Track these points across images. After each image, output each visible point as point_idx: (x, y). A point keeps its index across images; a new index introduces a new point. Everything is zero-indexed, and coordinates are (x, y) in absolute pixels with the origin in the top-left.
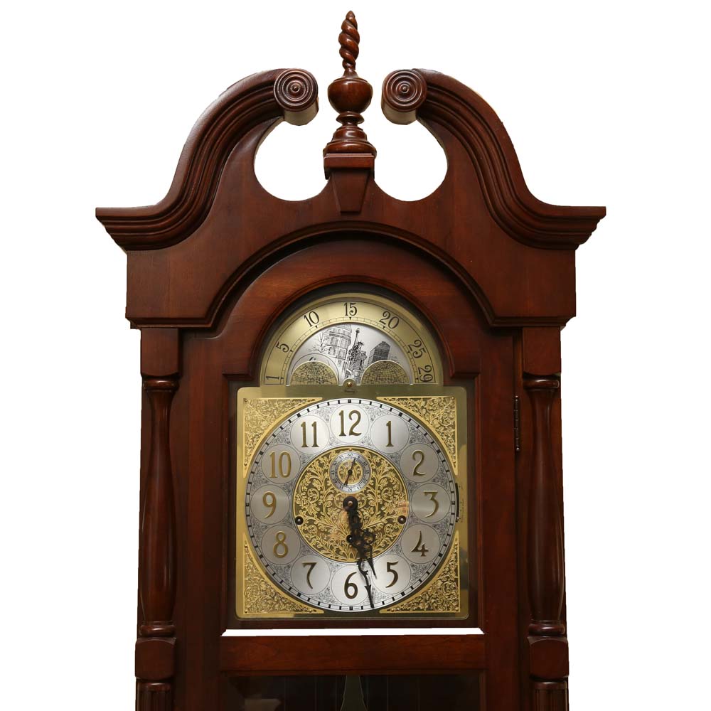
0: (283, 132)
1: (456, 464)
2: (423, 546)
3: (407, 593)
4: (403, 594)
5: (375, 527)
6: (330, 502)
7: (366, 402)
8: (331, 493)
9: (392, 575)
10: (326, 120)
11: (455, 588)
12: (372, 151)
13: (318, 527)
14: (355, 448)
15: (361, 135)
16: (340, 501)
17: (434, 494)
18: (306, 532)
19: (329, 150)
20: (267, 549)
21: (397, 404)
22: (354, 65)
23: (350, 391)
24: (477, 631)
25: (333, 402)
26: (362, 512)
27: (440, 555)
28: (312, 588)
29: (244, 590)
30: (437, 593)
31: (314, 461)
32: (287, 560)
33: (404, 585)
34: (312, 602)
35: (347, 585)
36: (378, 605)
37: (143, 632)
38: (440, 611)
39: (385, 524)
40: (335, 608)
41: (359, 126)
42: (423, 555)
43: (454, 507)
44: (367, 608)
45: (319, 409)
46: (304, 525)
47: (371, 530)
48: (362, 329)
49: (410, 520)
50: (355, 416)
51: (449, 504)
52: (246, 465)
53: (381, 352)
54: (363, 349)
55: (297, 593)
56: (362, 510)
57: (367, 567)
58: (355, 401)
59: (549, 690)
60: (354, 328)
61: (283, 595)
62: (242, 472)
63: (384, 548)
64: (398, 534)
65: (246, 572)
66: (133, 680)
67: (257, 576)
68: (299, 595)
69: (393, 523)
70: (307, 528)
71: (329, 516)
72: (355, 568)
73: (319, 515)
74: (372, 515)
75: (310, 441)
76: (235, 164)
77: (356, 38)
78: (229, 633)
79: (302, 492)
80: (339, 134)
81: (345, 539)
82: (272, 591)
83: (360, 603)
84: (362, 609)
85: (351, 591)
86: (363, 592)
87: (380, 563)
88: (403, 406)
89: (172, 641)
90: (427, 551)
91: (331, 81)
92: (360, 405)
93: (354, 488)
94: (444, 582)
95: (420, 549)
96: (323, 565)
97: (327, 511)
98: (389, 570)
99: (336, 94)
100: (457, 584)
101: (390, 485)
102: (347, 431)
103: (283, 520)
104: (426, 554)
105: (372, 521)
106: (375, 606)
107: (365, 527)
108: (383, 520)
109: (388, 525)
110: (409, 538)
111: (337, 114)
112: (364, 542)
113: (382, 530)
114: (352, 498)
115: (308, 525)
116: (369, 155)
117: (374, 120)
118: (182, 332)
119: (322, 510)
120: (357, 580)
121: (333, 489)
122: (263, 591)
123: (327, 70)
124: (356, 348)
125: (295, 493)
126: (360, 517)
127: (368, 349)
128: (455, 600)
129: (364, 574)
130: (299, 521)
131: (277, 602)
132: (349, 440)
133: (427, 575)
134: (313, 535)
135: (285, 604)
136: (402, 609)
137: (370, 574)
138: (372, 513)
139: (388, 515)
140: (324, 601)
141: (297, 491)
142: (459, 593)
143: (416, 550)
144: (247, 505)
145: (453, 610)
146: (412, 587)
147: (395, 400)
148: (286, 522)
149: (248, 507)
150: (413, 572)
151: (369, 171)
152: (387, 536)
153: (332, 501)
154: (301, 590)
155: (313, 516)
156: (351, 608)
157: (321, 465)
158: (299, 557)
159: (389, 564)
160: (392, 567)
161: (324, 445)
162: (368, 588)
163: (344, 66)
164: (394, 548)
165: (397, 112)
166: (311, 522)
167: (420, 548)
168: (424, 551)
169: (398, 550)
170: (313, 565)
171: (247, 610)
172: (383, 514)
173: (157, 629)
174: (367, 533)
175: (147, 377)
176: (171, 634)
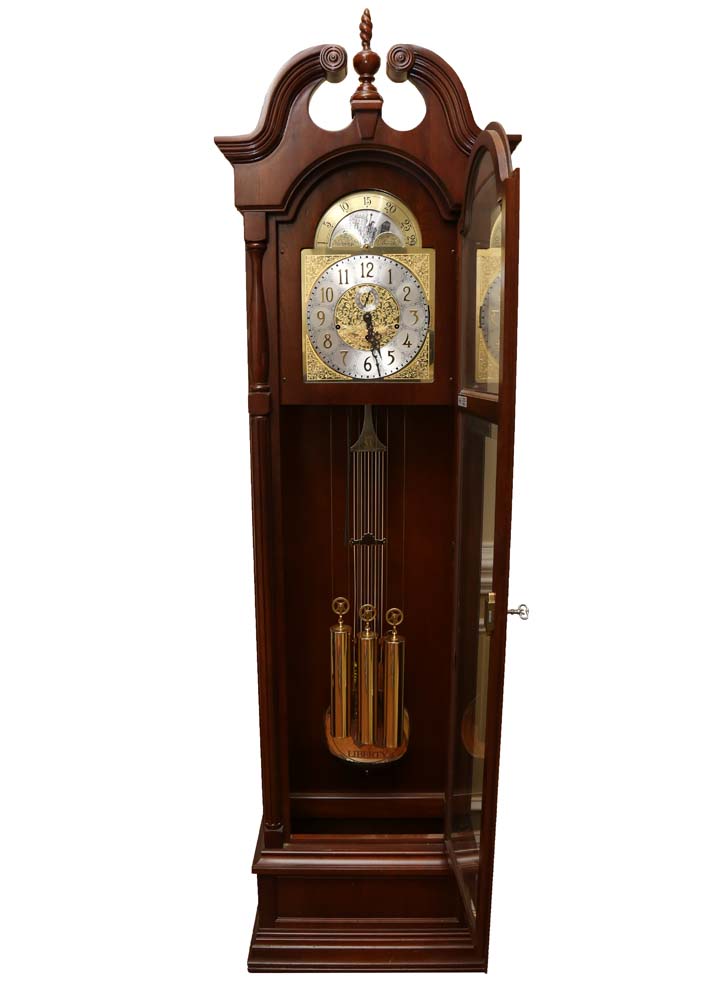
0: (326, 87)
1: (429, 294)
2: (409, 342)
3: (399, 368)
4: (397, 369)
5: (381, 331)
7: (376, 257)
8: (356, 311)
9: (391, 359)
10: (352, 79)
11: (426, 365)
12: (378, 97)
13: (348, 331)
14: (370, 285)
15: (373, 89)
16: (361, 316)
17: (416, 312)
19: (354, 98)
20: (320, 343)
21: (394, 259)
22: (369, 45)
23: (367, 251)
25: (358, 257)
27: (419, 347)
28: (346, 365)
29: (307, 366)
30: (416, 368)
31: (346, 292)
32: (331, 349)
33: (397, 364)
34: (346, 373)
35: (365, 364)
36: (383, 375)
37: (251, 389)
38: (418, 378)
39: (387, 329)
40: (358, 377)
41: (373, 83)
42: (409, 347)
43: (427, 319)
44: (377, 376)
45: (349, 262)
46: (341, 330)
47: (379, 333)
48: (374, 213)
49: (402, 327)
50: (370, 266)
51: (424, 317)
52: (307, 295)
53: (385, 227)
54: (375, 225)
55: (337, 368)
56: (374, 321)
57: (376, 353)
58: (370, 256)
60: (370, 212)
61: (330, 369)
62: (305, 300)
63: (386, 343)
64: (394, 335)
65: (308, 356)
66: (248, 415)
67: (314, 359)
68: (339, 369)
69: (392, 329)
71: (355, 324)
72: (370, 354)
73: (349, 324)
74: (380, 324)
75: (344, 281)
76: (297, 108)
77: (370, 26)
79: (340, 310)
80: (360, 89)
81: (364, 338)
82: (323, 367)
83: (373, 374)
84: (374, 377)
85: (368, 367)
86: (374, 367)
87: (384, 350)
88: (398, 260)
89: (268, 394)
90: (411, 344)
91: (355, 54)
92: (375, 259)
93: (371, 308)
94: (420, 362)
96: (352, 353)
97: (354, 322)
98: (389, 355)
99: (359, 63)
100: (428, 363)
101: (390, 306)
102: (365, 275)
105: (380, 328)
106: (381, 375)
107: (376, 331)
108: (386, 327)
109: (389, 330)
110: (400, 337)
111: (359, 76)
112: (375, 340)
114: (368, 313)
115: (343, 330)
116: (379, 101)
117: (381, 79)
118: (267, 213)
119: (351, 321)
120: (371, 361)
121: (357, 309)
122: (318, 367)
123: (353, 48)
124: (370, 225)
126: (373, 325)
127: (377, 225)
128: (426, 372)
129: (376, 357)
130: (338, 327)
131: (326, 373)
132: (366, 280)
133: (411, 358)
134: (346, 335)
135: (331, 375)
136: (396, 378)
137: (379, 357)
138: (380, 322)
139: (389, 324)
140: (353, 373)
141: (337, 310)
142: (428, 368)
143: (405, 344)
144: (308, 318)
145: (425, 378)
146: (402, 365)
147: (393, 256)
148: (330, 328)
149: (308, 320)
150: (403, 356)
151: (379, 112)
152: (388, 336)
153: (357, 316)
154: (340, 366)
155: (346, 324)
156: (368, 377)
157: (351, 295)
158: (338, 348)
159: (389, 352)
160: (391, 354)
161: (351, 284)
163: (362, 37)
164: (392, 343)
165: (396, 76)
166: (345, 328)
167: (407, 343)
168: (409, 344)
169: (395, 345)
170: (346, 353)
171: (308, 379)
172: (386, 323)
173: (259, 387)
174: (377, 334)
175: (248, 242)
176: (267, 390)
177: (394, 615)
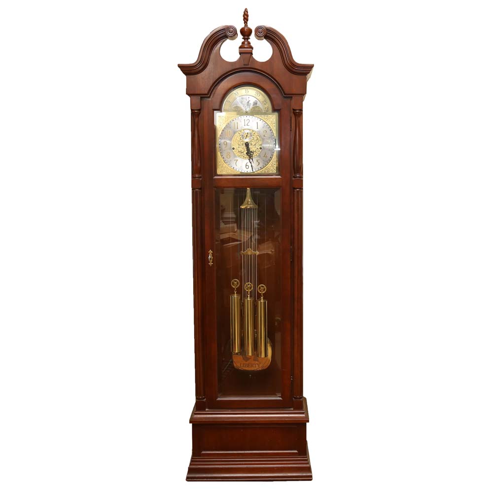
0: (228, 42)
1: (275, 133)
4: (261, 168)
5: (253, 150)
9: (258, 163)
10: (240, 39)
12: (252, 48)
13: (238, 150)
14: (248, 129)
15: (249, 43)
16: (244, 143)
18: (235, 151)
19: (240, 47)
20: (225, 156)
22: (247, 23)
23: (247, 113)
24: (279, 177)
25: (242, 117)
26: (250, 146)
27: (271, 158)
28: (237, 166)
29: (219, 167)
30: (270, 168)
32: (230, 159)
33: (261, 165)
34: (237, 170)
35: (246, 165)
36: (254, 171)
37: (193, 177)
38: (270, 172)
40: (243, 171)
41: (249, 40)
42: (266, 158)
43: (275, 145)
44: (252, 171)
45: (238, 119)
48: (250, 97)
50: (248, 121)
51: (273, 144)
52: (219, 134)
53: (255, 103)
54: (250, 102)
57: (251, 160)
58: (248, 116)
59: (298, 192)
60: (248, 96)
61: (229, 168)
62: (218, 136)
63: (256, 156)
64: (259, 152)
65: (220, 162)
66: (191, 189)
67: (222, 163)
71: (241, 147)
72: (248, 161)
75: (236, 127)
76: (215, 51)
77: (248, 16)
78: (216, 177)
80: (243, 43)
81: (245, 153)
82: (226, 167)
83: (250, 170)
84: (250, 172)
85: (247, 167)
86: (250, 167)
87: (255, 160)
88: (261, 118)
89: (201, 179)
91: (241, 28)
92: (250, 118)
93: (247, 140)
94: (272, 165)
96: (240, 160)
98: (257, 161)
99: (242, 31)
100: (275, 165)
101: (257, 139)
102: (246, 125)
105: (252, 148)
107: (251, 150)
109: (257, 150)
111: (242, 37)
112: (251, 154)
113: (255, 151)
114: (247, 142)
117: (253, 39)
118: (201, 97)
119: (239, 146)
120: (249, 164)
121: (242, 140)
122: (224, 167)
123: (239, 25)
124: (248, 102)
126: (249, 148)
127: (252, 102)
128: (274, 169)
130: (233, 149)
131: (228, 170)
132: (246, 127)
133: (267, 163)
134: (237, 152)
136: (261, 172)
137: (252, 162)
138: (253, 146)
140: (240, 170)
142: (276, 167)
143: (264, 156)
145: (274, 172)
146: (263, 166)
147: (259, 116)
148: (230, 149)
149: (220, 145)
150: (263, 162)
151: (252, 54)
152: (256, 153)
153: (242, 143)
154: (234, 167)
155: (237, 147)
156: (247, 172)
157: (239, 134)
158: (233, 158)
161: (240, 128)
162: (252, 166)
163: (244, 20)
165: (258, 37)
168: (266, 156)
170: (237, 160)
172: (256, 147)
173: (197, 176)
174: (251, 152)
175: (192, 110)
176: (200, 177)
177: (262, 288)
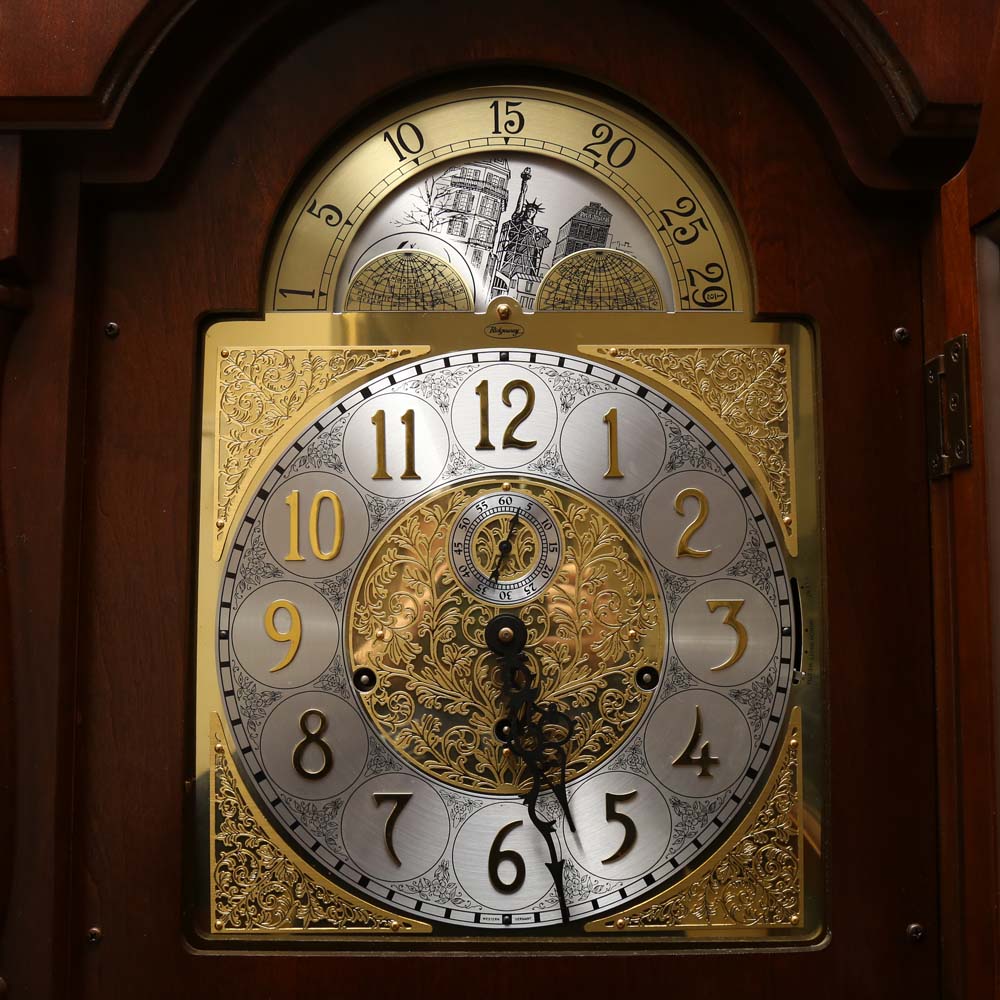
1: (793, 527)
2: (706, 750)
3: (659, 877)
4: (649, 879)
5: (574, 698)
6: (449, 629)
7: (546, 358)
8: (453, 604)
9: (618, 831)
11: (789, 862)
13: (415, 698)
14: (514, 481)
16: (477, 625)
17: (736, 608)
18: (381, 709)
21: (632, 365)
25: (460, 358)
26: (539, 657)
27: (751, 773)
28: (398, 863)
29: (213, 865)
30: (741, 875)
31: (407, 517)
32: (331, 786)
34: (399, 901)
35: (496, 857)
36: (581, 910)
39: (601, 690)
40: (462, 918)
42: (705, 774)
43: (789, 643)
44: (551, 917)
45: (421, 378)
46: (379, 692)
47: (563, 708)
48: (537, 171)
49: (670, 678)
50: (519, 398)
51: (775, 633)
52: (220, 527)
53: (587, 229)
54: (539, 220)
55: (358, 878)
56: (539, 651)
57: (547, 802)
58: (519, 355)
60: (517, 168)
61: (320, 881)
63: (598, 754)
64: (634, 715)
65: (220, 818)
67: (248, 829)
68: (364, 881)
69: (623, 688)
70: (385, 699)
71: (447, 667)
72: (516, 810)
73: (419, 664)
74: (566, 665)
75: (396, 463)
79: (374, 601)
81: (490, 730)
82: (291, 870)
83: (532, 905)
84: (537, 919)
85: (507, 873)
87: (587, 797)
88: (648, 371)
90: (716, 762)
92: (534, 367)
93: (518, 592)
94: (760, 846)
95: (698, 759)
96: (432, 805)
97: (440, 654)
98: (612, 815)
100: (795, 851)
102: (496, 437)
103: (321, 677)
104: (712, 771)
105: (565, 682)
106: (572, 911)
107: (547, 697)
108: (596, 678)
109: (610, 692)
110: (667, 727)
112: (544, 740)
113: (593, 707)
114: (511, 617)
115: (390, 691)
119: (427, 651)
120: (525, 843)
121: (459, 592)
122: (264, 869)
124: (520, 218)
125: (355, 602)
126: (532, 669)
127: (552, 219)
128: (789, 894)
129: (546, 829)
130: (365, 680)
131: (304, 900)
132: (503, 460)
133: (714, 827)
134: (402, 717)
135: (325, 907)
136: (645, 921)
137: (557, 822)
138: (566, 659)
139: (610, 664)
140: (433, 899)
141: (361, 598)
142: (800, 875)
143: (685, 760)
144: (223, 636)
145: (786, 920)
146: (674, 862)
147: (628, 353)
148: (328, 683)
149: (224, 642)
150: (677, 819)
152: (605, 723)
153: (457, 627)
154: (370, 870)
155: (402, 666)
156: (507, 920)
157: (427, 528)
158: (362, 779)
159: (611, 801)
160: (620, 809)
161: (434, 474)
162: (556, 868)
164: (626, 755)
166: (398, 683)
167: (697, 757)
168: (706, 763)
169: (638, 763)
170: (402, 801)
171: (221, 922)
172: (593, 664)
174: (552, 714)
